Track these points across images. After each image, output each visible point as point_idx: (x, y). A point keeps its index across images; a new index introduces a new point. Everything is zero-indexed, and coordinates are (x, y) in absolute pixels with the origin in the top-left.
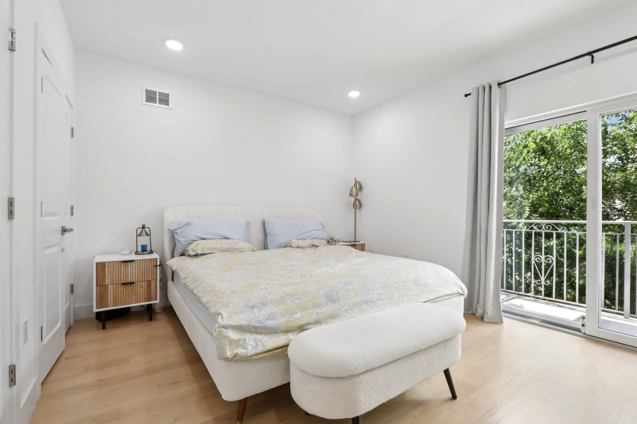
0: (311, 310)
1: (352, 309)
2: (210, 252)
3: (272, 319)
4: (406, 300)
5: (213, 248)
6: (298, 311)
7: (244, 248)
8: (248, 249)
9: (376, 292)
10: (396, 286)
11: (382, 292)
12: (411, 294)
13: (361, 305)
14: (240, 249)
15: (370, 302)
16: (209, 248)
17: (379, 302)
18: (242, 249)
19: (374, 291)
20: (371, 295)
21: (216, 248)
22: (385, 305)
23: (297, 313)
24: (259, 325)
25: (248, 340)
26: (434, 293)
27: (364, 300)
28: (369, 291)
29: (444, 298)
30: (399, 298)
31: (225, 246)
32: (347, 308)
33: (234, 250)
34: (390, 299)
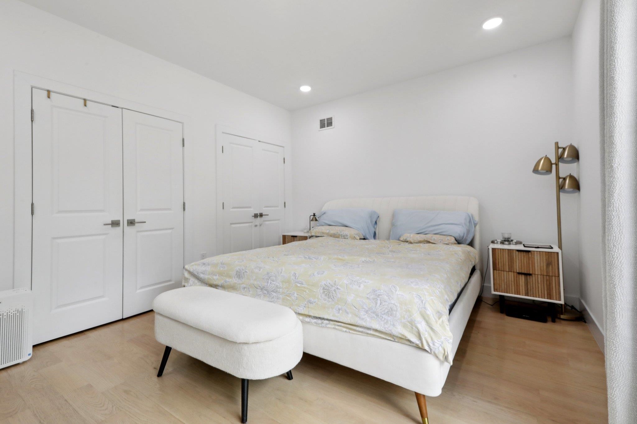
0: (225, 277)
1: (249, 288)
2: (321, 236)
3: (203, 274)
4: (305, 305)
5: (323, 233)
6: (218, 275)
7: (347, 236)
8: (350, 237)
9: (274, 283)
10: (299, 285)
11: (281, 286)
12: (315, 302)
13: (256, 289)
14: (344, 236)
15: (266, 290)
16: (320, 232)
17: (274, 294)
18: (345, 236)
19: (273, 281)
20: (269, 284)
21: (325, 233)
22: (278, 299)
23: (216, 275)
24: (196, 274)
25: (191, 280)
26: (350, 315)
27: (260, 286)
28: (268, 279)
29: (371, 332)
30: (297, 299)
31: (332, 232)
32: (245, 286)
33: (339, 236)
34: (287, 295)
